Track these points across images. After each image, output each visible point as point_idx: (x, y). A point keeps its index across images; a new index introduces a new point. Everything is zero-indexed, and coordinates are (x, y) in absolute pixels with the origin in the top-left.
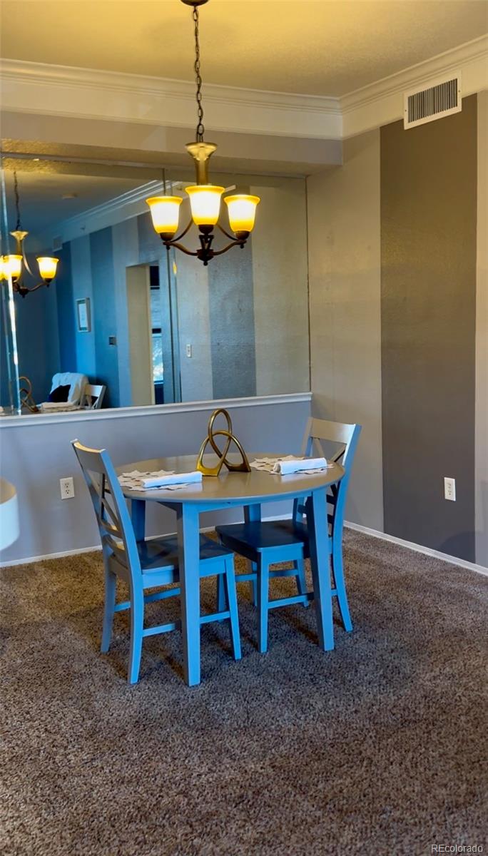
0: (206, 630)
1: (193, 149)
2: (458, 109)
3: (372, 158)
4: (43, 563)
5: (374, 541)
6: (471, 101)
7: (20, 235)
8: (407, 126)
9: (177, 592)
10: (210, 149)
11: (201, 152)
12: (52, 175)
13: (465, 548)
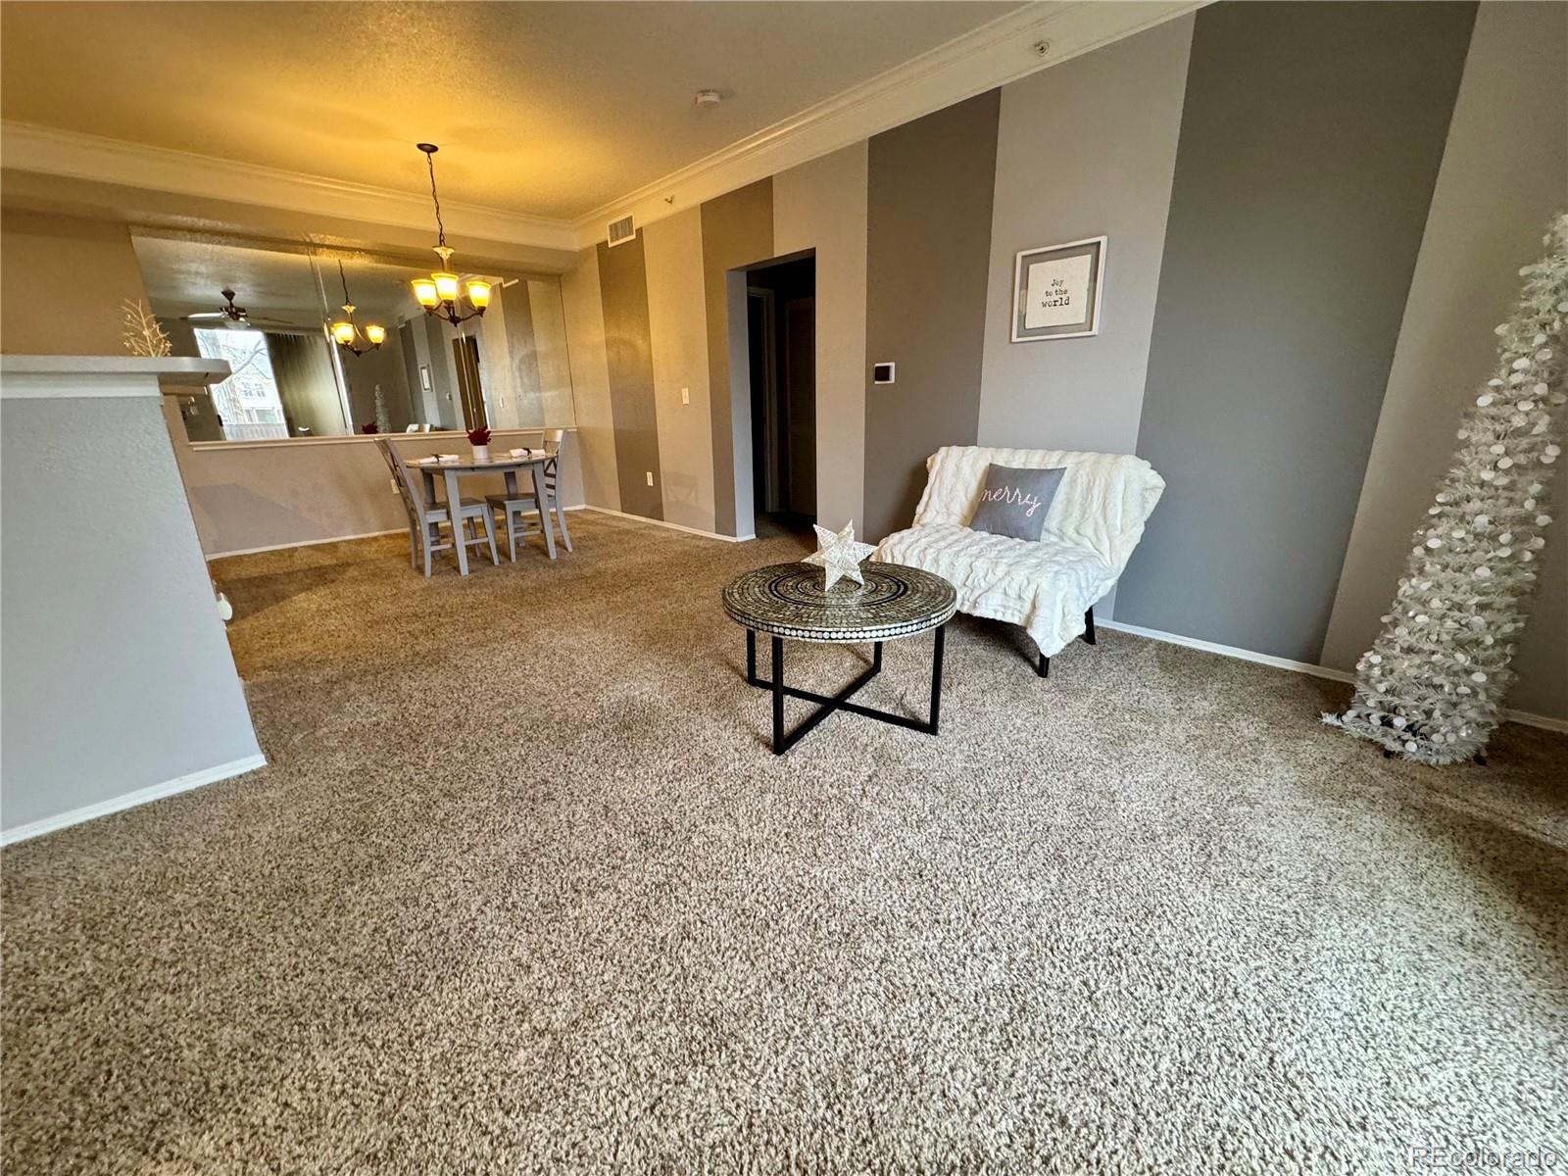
0: (470, 549)
1: (437, 250)
2: (633, 237)
3: (592, 267)
4: (385, 536)
5: (614, 518)
6: (640, 231)
7: (350, 309)
8: (610, 245)
9: (449, 524)
10: (450, 251)
11: (445, 253)
12: (371, 265)
13: (657, 513)
